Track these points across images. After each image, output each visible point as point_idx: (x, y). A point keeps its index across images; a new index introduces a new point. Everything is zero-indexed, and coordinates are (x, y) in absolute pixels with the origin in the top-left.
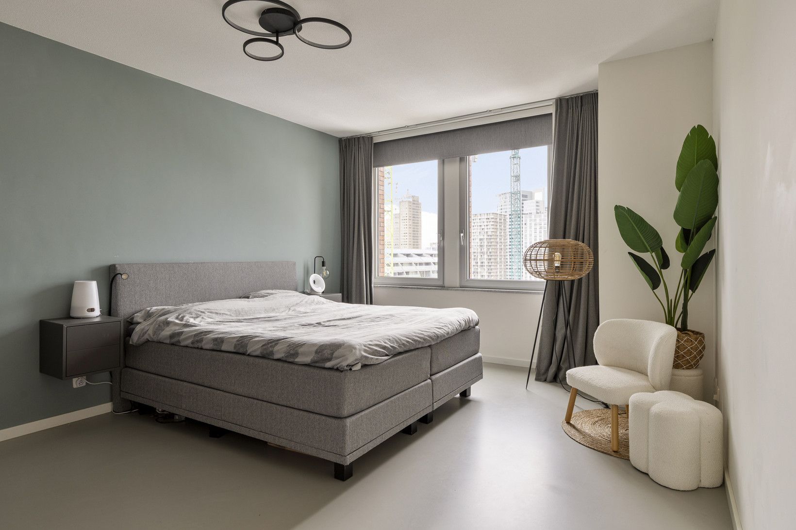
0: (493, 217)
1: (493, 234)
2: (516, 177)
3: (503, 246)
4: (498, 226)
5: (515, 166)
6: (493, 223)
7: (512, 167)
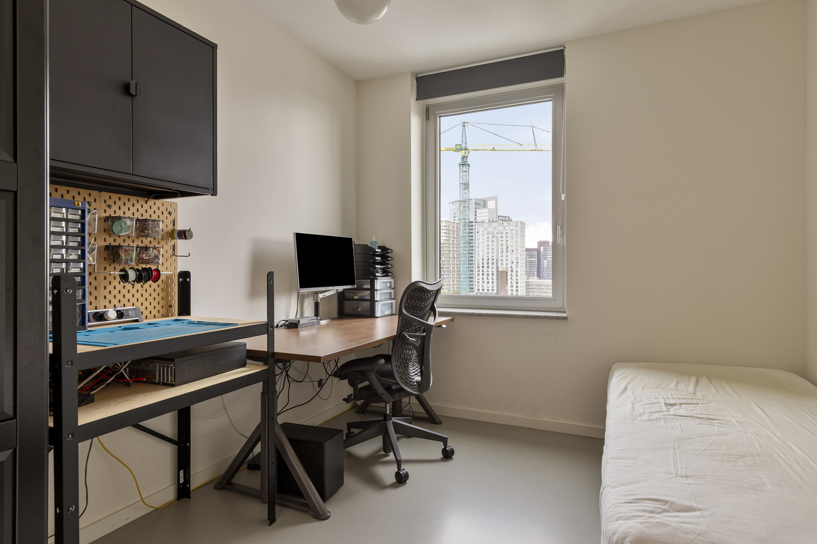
0: (445, 225)
1: (446, 242)
2: (465, 184)
3: (455, 255)
4: (451, 234)
5: (465, 173)
6: (446, 231)
7: (461, 175)
